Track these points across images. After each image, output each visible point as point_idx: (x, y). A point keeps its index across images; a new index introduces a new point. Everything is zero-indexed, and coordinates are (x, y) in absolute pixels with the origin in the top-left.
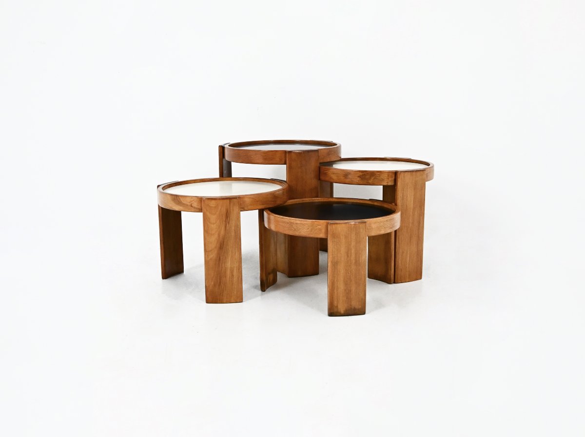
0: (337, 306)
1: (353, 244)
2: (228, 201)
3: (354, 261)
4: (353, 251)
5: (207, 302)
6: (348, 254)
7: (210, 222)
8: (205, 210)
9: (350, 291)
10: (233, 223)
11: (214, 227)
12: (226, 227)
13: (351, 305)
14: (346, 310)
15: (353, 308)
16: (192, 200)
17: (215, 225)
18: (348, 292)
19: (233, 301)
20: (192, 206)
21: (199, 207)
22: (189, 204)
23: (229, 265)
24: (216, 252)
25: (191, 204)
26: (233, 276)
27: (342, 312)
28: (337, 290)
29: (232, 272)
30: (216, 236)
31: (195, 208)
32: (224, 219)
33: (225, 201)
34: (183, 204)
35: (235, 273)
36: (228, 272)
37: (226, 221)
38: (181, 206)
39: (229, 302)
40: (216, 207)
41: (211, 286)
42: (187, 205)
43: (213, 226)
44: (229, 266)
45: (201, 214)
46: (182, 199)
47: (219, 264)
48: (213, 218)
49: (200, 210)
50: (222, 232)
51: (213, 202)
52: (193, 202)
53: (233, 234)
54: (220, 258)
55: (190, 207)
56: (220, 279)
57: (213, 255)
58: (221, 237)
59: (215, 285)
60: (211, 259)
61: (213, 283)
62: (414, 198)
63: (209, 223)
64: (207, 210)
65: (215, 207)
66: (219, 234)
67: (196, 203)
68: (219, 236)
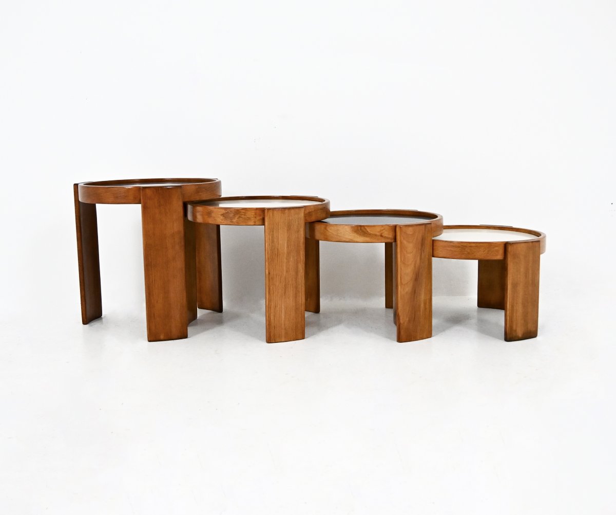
0: (516, 331)
2: (424, 226)
5: (399, 341)
7: (407, 252)
8: (401, 239)
10: (427, 251)
11: (410, 257)
12: (421, 255)
13: (528, 328)
14: (524, 334)
16: (383, 228)
17: (412, 254)
18: (525, 315)
19: (425, 336)
20: (381, 236)
21: (392, 236)
22: (378, 234)
23: (422, 297)
24: (411, 284)
25: (382, 233)
26: (426, 309)
27: (520, 335)
28: (516, 314)
29: (425, 304)
30: (413, 266)
31: (386, 237)
32: (420, 247)
33: (422, 226)
34: (370, 234)
35: (427, 306)
36: (422, 305)
37: (421, 249)
38: (367, 237)
39: (416, 340)
41: (406, 323)
42: (376, 235)
43: (409, 255)
44: (423, 299)
46: (368, 230)
47: (414, 297)
48: (410, 247)
50: (418, 261)
51: (410, 229)
52: (384, 231)
53: (427, 264)
54: (415, 291)
55: (380, 237)
56: (415, 314)
57: (409, 288)
58: (417, 265)
59: (409, 321)
60: (407, 293)
61: (407, 319)
62: (288, 241)
63: (405, 253)
64: (404, 239)
65: (412, 234)
66: (415, 264)
67: (386, 232)
68: (415, 266)
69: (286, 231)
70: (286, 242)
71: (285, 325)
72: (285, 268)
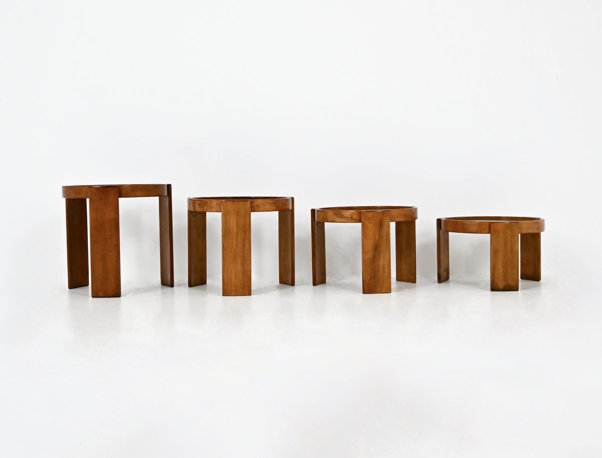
0: (497, 283)
1: (509, 238)
3: (510, 250)
4: (509, 243)
5: (364, 293)
6: (505, 244)
7: (367, 230)
8: (364, 220)
10: (385, 229)
11: (370, 233)
12: (379, 233)
13: (508, 283)
14: (505, 287)
15: (509, 285)
16: (352, 213)
18: (505, 273)
19: (384, 292)
20: (352, 218)
21: (358, 219)
22: (349, 217)
24: (372, 252)
26: (384, 271)
27: (502, 288)
29: (384, 268)
31: (354, 219)
32: (378, 227)
34: (345, 217)
35: (386, 270)
36: (381, 268)
37: (379, 229)
38: (342, 218)
39: (376, 293)
41: (368, 280)
44: (381, 264)
45: (360, 224)
46: (343, 213)
47: (374, 261)
48: (370, 226)
49: (360, 221)
50: (377, 237)
51: (371, 213)
53: (385, 238)
54: (374, 258)
56: (375, 275)
57: (369, 255)
58: (376, 239)
59: (370, 279)
60: (368, 258)
64: (366, 220)
65: (372, 218)
66: (374, 238)
67: (355, 216)
68: (374, 240)
69: (235, 217)
70: (235, 224)
71: (234, 283)
72: (235, 243)
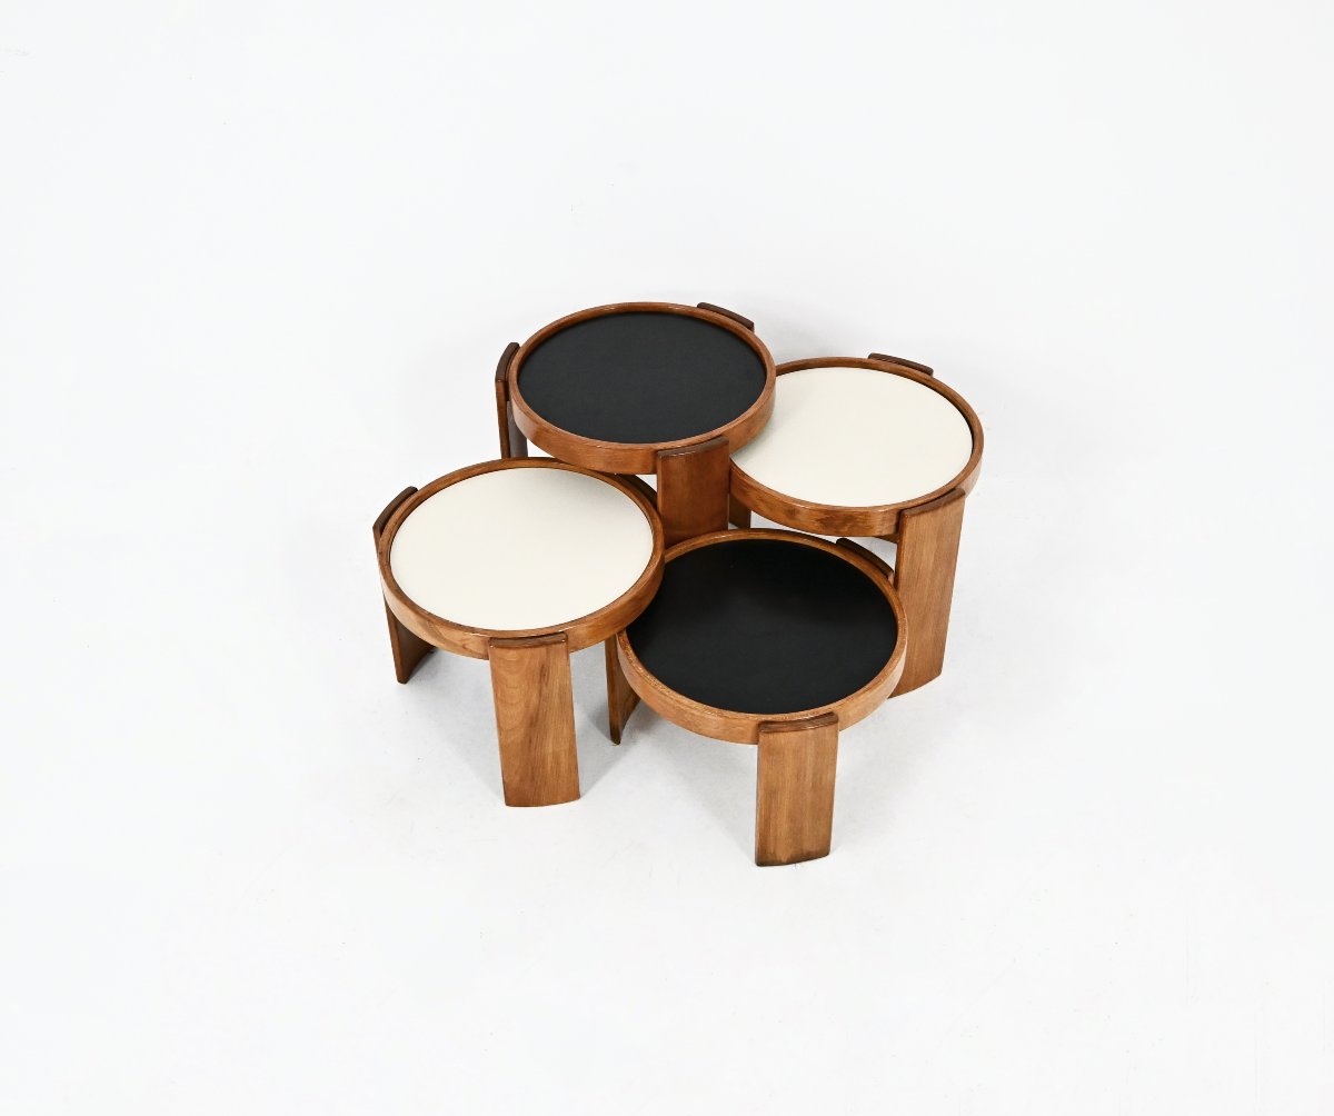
0: (774, 851)
5: (509, 806)
6: (799, 776)
7: (507, 685)
8: (496, 665)
9: (801, 829)
10: (556, 683)
11: (515, 693)
12: (540, 692)
13: (802, 847)
15: (805, 852)
17: (518, 690)
18: (796, 832)
20: (464, 648)
21: (482, 652)
22: (459, 643)
23: (549, 748)
24: (522, 730)
26: (558, 764)
27: (784, 860)
28: (776, 830)
29: (556, 759)
30: (521, 707)
31: (471, 649)
32: (537, 678)
35: (563, 760)
36: (549, 759)
37: (540, 682)
40: (520, 661)
41: (514, 782)
42: (455, 645)
43: (513, 691)
44: (551, 751)
46: (442, 631)
47: (529, 749)
48: (513, 680)
49: (486, 658)
50: (535, 699)
51: (513, 652)
52: (467, 641)
53: (556, 700)
54: (530, 741)
55: (460, 648)
56: (533, 772)
57: (517, 736)
58: (531, 707)
59: (522, 780)
60: (513, 742)
61: (518, 778)
63: (504, 687)
64: (499, 666)
65: (518, 662)
66: (528, 703)
67: (475, 645)
